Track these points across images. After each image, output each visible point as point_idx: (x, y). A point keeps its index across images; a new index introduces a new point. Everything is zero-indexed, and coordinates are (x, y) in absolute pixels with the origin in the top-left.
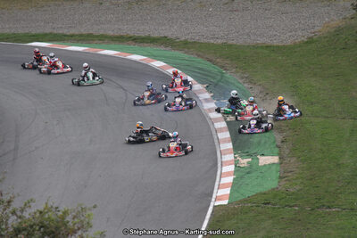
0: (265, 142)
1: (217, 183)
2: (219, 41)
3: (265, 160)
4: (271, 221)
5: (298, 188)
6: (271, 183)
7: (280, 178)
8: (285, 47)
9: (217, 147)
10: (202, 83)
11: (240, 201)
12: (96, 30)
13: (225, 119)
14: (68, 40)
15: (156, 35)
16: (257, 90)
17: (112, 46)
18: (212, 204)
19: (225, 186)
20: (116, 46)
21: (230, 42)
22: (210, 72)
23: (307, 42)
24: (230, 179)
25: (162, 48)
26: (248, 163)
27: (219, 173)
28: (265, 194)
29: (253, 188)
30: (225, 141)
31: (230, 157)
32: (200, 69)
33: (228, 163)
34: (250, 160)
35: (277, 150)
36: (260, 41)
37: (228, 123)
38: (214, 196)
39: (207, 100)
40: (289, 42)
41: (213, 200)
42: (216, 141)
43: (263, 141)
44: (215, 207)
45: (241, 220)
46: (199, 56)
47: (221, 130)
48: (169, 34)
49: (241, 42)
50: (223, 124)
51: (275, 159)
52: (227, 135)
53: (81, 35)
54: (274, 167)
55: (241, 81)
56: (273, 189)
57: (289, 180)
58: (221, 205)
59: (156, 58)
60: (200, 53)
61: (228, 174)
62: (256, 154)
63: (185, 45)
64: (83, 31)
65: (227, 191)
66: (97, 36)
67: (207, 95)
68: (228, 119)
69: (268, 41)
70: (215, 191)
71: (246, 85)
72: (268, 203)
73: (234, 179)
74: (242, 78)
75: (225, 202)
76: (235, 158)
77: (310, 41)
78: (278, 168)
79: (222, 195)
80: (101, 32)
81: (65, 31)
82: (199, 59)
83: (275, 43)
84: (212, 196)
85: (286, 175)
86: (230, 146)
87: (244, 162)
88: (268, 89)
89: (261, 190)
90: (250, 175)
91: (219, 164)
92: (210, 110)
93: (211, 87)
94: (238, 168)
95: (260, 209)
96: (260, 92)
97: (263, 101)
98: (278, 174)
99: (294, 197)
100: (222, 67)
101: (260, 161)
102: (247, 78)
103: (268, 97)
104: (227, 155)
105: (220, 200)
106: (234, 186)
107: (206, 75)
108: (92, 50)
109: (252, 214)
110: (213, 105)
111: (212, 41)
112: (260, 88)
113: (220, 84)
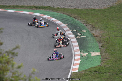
0: (94, 47)
1: (72, 63)
2: (73, 8)
4: (98, 79)
5: (110, 65)
6: (97, 63)
8: (101, 10)
9: (72, 49)
10: (65, 24)
11: (84, 71)
12: (19, 4)
13: (76, 38)
14: (8, 8)
15: (46, 6)
17: (27, 10)
18: (70, 72)
19: (76, 64)
20: (29, 10)
21: (77, 8)
22: (68, 19)
23: (110, 8)
24: (79, 62)
25: (48, 11)
26: (86, 55)
27: (73, 59)
28: (95, 68)
29: (89, 65)
30: (76, 46)
31: (79, 53)
32: (64, 18)
33: (78, 55)
34: (87, 54)
35: (99, 50)
36: (90, 7)
37: (77, 39)
38: (71, 69)
39: (67, 30)
40: (103, 8)
41: (71, 70)
42: (72, 46)
43: (93, 47)
44: (72, 73)
45: (84, 79)
46: (64, 13)
47: (74, 42)
48: (51, 5)
49: (82, 8)
50: (75, 40)
51: (99, 54)
52: (77, 44)
53: (14, 6)
54: (98, 57)
55: (82, 23)
56: (98, 66)
57: (106, 62)
58: (75, 73)
59: (45, 14)
60: (64, 12)
61: (77, 60)
62: (90, 51)
63: (58, 10)
64: (14, 4)
65: (78, 67)
66: (20, 6)
67: (68, 28)
68: (77, 38)
69: (94, 8)
70: (72, 67)
71: (84, 24)
72: (97, 72)
73: (80, 62)
74: (83, 22)
75: (77, 71)
76: (81, 53)
77: (112, 7)
78: (100, 57)
79: (75, 68)
80: (22, 5)
81: (7, 5)
82: (64, 15)
83: (97, 8)
84: (70, 69)
85: (104, 60)
86: (78, 48)
87: (85, 55)
88: (94, 26)
89: (92, 66)
90: (87, 60)
91: (73, 56)
92: (69, 34)
93: (69, 25)
94: (82, 57)
95: (93, 74)
96: (91, 27)
97: (92, 30)
98: (100, 60)
99: (108, 69)
100: (74, 18)
101: (92, 54)
102: (85, 22)
103: (94, 29)
104: (77, 52)
105: (74, 70)
106: (81, 64)
107: (67, 21)
108: (18, 12)
109: (89, 76)
110: (70, 32)
111: (69, 8)
112: (90, 25)
113: (73, 24)
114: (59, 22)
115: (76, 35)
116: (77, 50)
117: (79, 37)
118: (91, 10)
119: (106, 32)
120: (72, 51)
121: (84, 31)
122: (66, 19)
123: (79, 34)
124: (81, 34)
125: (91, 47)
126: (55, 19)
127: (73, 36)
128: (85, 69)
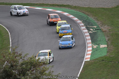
0: (102, 40)
1: (86, 54)
2: (87, 6)
3: (102, 46)
5: (113, 55)
6: (104, 54)
7: (107, 52)
8: (109, 9)
9: (86, 42)
12: (45, 2)
13: (89, 32)
14: (36, 6)
15: (65, 4)
16: (99, 23)
17: (51, 7)
18: (84, 60)
19: (88, 54)
21: (90, 7)
24: (90, 52)
25: (67, 8)
27: (86, 50)
28: (102, 57)
29: (98, 55)
30: (89, 39)
31: (90, 45)
32: (80, 16)
33: (90, 47)
34: (97, 46)
36: (101, 6)
37: (90, 34)
38: (85, 58)
39: (82, 26)
40: (110, 7)
41: (85, 59)
42: (85, 39)
43: (101, 40)
44: (85, 61)
45: (94, 66)
46: (80, 11)
47: (87, 36)
48: (69, 4)
49: (94, 7)
50: (88, 34)
51: (106, 46)
52: (89, 37)
53: (40, 4)
54: (105, 49)
55: (94, 20)
56: (105, 56)
57: (111, 53)
59: (65, 12)
60: (80, 10)
62: (99, 44)
63: (75, 8)
64: (41, 2)
65: (89, 56)
66: (46, 4)
67: (83, 24)
69: (104, 7)
70: (85, 56)
71: (96, 21)
72: (103, 60)
74: (94, 19)
75: (89, 60)
76: (92, 45)
77: (117, 7)
78: (107, 49)
79: (88, 57)
80: (47, 3)
81: (35, 3)
82: (80, 12)
83: (106, 7)
84: (84, 58)
86: (90, 41)
87: (95, 47)
88: (103, 22)
89: (101, 56)
90: (97, 51)
91: (87, 47)
92: (84, 29)
93: (84, 21)
94: (93, 49)
95: (100, 62)
96: (101, 23)
97: (101, 26)
98: (107, 51)
99: (112, 58)
100: (88, 15)
101: (101, 46)
102: (96, 19)
103: (103, 25)
104: (89, 45)
105: (87, 59)
106: (92, 54)
107: (82, 18)
108: (44, 9)
109: (98, 64)
110: (84, 28)
111: (84, 6)
112: (100, 22)
113: (87, 20)
114: (76, 19)
115: (89, 30)
116: (89, 43)
117: (91, 32)
118: (101, 9)
119: (112, 28)
120: (85, 43)
121: (95, 27)
122: (81, 16)
123: (91, 29)
124: (92, 29)
125: (100, 40)
126: (73, 16)
127: (86, 31)
128: (95, 58)
